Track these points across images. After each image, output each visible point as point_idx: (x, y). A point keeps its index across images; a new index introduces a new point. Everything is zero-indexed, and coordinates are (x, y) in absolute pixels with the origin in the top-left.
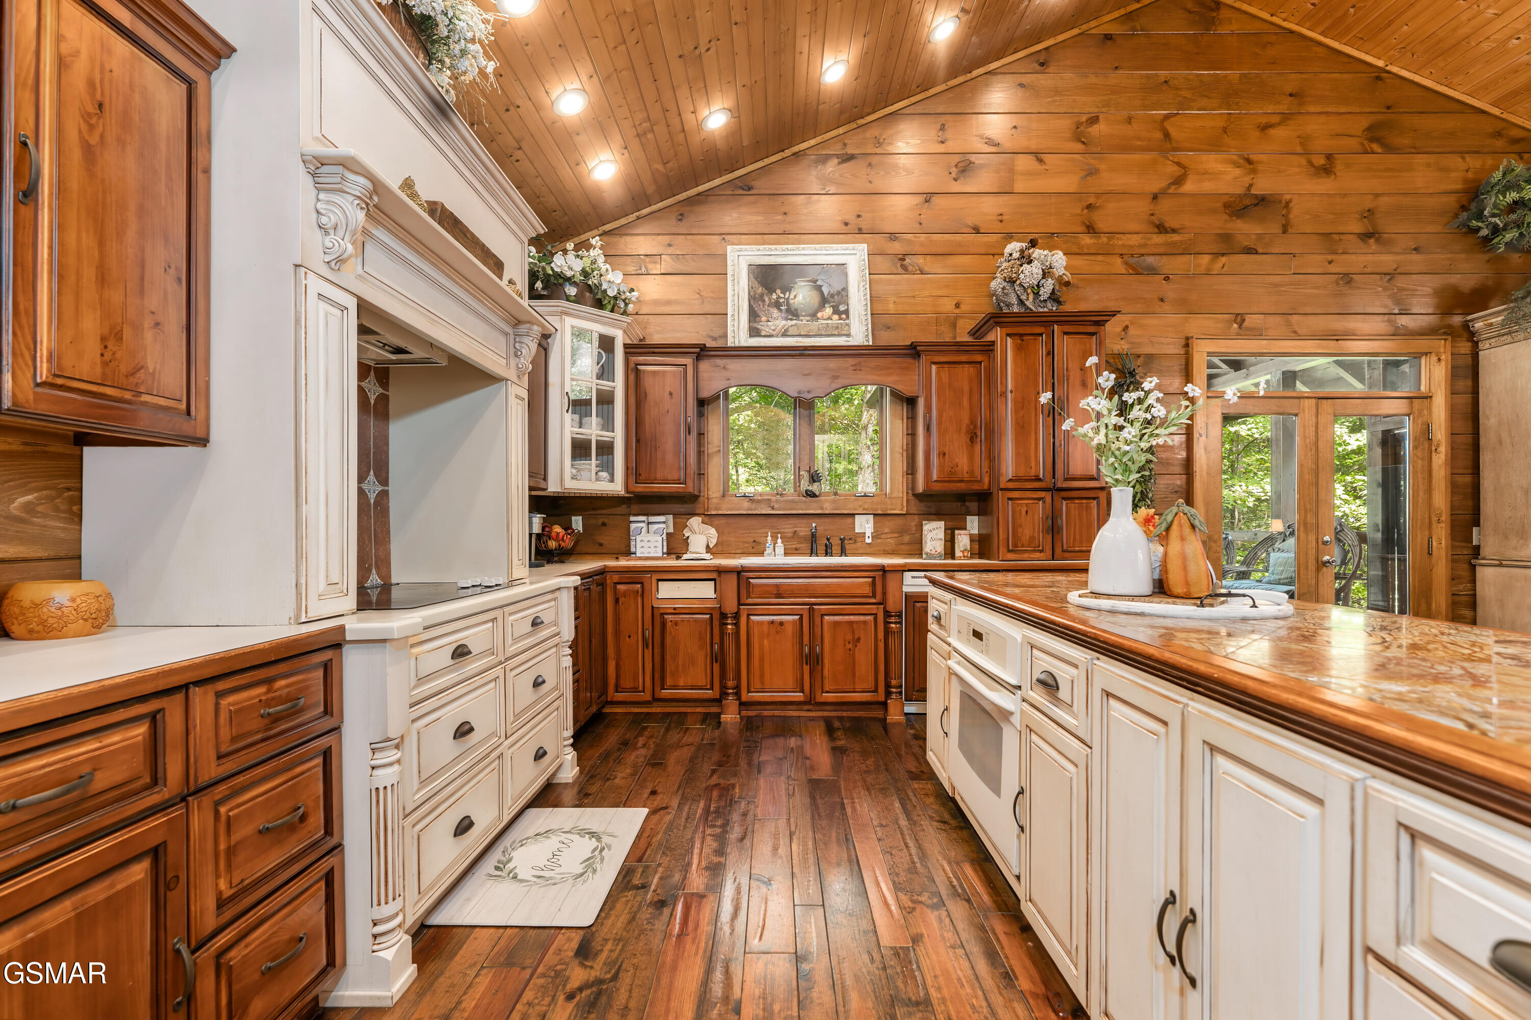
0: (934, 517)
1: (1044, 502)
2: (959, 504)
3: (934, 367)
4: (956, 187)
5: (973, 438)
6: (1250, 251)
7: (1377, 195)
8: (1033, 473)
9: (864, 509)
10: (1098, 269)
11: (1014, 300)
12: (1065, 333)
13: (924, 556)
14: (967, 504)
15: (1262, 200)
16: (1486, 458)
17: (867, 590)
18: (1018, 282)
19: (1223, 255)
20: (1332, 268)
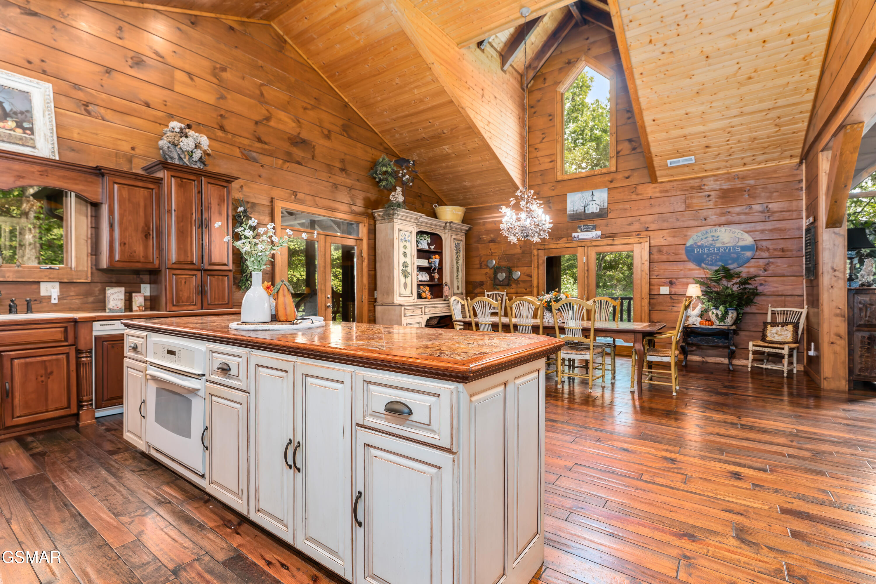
0: (115, 285)
1: (196, 277)
2: (135, 276)
3: (116, 186)
4: (132, 72)
5: (147, 235)
6: (299, 163)
7: (345, 154)
8: (189, 259)
9: (50, 278)
10: (226, 151)
11: (176, 156)
12: (209, 183)
13: (107, 311)
14: (141, 276)
15: (304, 142)
16: (378, 265)
17: (60, 336)
18: (179, 147)
19: (288, 162)
20: (331, 180)
